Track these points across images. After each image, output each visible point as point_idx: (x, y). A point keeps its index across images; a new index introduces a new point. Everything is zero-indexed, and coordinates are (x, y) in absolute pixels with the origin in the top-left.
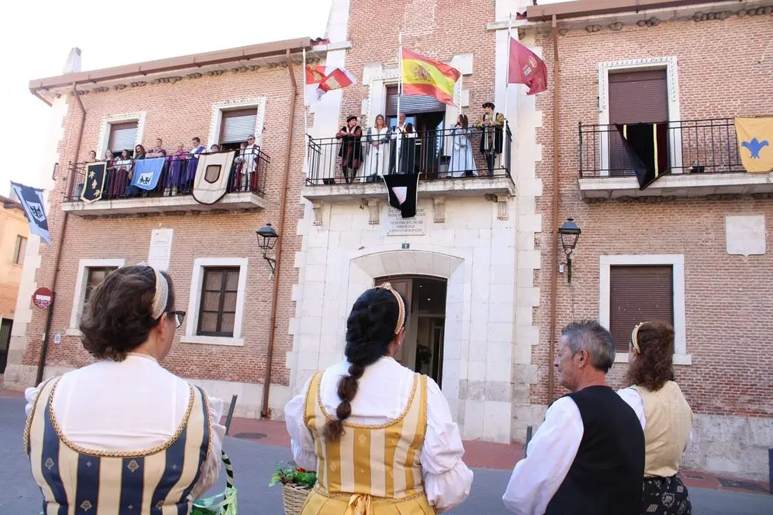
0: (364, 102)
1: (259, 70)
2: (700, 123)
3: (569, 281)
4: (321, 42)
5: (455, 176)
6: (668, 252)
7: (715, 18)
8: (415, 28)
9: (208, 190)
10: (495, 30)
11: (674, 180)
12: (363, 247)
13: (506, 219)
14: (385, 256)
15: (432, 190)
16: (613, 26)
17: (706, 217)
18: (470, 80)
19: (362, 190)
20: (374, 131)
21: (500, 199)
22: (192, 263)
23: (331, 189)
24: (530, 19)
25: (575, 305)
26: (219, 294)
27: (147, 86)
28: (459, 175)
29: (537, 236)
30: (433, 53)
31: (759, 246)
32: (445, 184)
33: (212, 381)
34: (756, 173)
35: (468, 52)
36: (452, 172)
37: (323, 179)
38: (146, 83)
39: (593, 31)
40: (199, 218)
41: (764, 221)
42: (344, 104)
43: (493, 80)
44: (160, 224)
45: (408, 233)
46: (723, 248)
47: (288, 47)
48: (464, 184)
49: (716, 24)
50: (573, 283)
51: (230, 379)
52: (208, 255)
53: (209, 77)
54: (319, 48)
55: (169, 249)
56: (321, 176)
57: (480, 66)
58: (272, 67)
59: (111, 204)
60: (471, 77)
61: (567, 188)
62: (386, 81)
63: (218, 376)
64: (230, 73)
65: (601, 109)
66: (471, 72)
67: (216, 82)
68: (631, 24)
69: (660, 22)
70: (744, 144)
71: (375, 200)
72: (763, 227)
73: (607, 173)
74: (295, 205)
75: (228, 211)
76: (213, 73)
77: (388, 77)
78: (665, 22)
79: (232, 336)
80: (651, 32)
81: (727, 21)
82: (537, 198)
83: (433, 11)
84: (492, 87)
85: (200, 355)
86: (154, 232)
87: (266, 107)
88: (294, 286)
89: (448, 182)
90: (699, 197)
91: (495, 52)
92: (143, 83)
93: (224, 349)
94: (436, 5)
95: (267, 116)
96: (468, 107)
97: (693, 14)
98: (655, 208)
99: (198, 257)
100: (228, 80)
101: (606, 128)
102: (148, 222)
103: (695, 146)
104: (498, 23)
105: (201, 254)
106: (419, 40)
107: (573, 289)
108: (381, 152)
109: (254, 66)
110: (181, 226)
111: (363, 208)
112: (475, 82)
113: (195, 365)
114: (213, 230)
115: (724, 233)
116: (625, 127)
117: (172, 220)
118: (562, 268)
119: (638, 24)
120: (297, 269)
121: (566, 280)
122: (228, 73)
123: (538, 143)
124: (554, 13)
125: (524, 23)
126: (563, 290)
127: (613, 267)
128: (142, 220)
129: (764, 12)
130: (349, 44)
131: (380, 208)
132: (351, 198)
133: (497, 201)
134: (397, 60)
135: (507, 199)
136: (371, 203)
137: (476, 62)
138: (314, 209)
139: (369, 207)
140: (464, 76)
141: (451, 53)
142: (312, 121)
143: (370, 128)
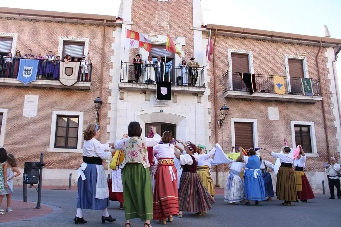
1: (85, 25)
2: (260, 76)
3: (221, 127)
4: (119, 19)
5: (185, 85)
6: (252, 118)
7: (263, 41)
8: (161, 22)
9: (67, 79)
10: (193, 30)
11: (257, 94)
12: (143, 111)
13: (201, 103)
14: (153, 115)
15: (176, 89)
16: (233, 37)
17: (262, 107)
18: (184, 47)
19: (147, 87)
21: (199, 95)
22: (51, 114)
23: (133, 85)
24: (207, 29)
25: (223, 136)
26: (66, 128)
27: (17, 21)
28: (187, 85)
29: (209, 110)
31: (277, 118)
32: (181, 88)
33: (66, 170)
34: (280, 94)
35: (183, 36)
37: (128, 80)
38: (16, 19)
39: (226, 37)
40: (54, 92)
41: (278, 110)
43: (194, 49)
44: (30, 93)
45: (162, 106)
46: (268, 117)
47: (105, 19)
48: (189, 89)
49: (262, 43)
50: (222, 128)
51: (76, 168)
52: (61, 109)
53: (56, 24)
54: (119, 22)
55: (37, 106)
57: (188, 43)
58: (91, 25)
59: (4, 80)
60: (185, 46)
61: (219, 93)
63: (69, 167)
64: (69, 24)
65: (229, 66)
66: (185, 45)
67: (60, 27)
68: (238, 37)
69: (247, 38)
70: (276, 84)
71: (150, 91)
72: (278, 111)
73: (232, 89)
74: (106, 90)
75: (71, 89)
76: (59, 22)
78: (248, 39)
79: (77, 148)
80: (244, 41)
81: (265, 43)
82: (209, 96)
83: (168, 16)
84: (193, 52)
85: (58, 157)
86: (26, 96)
87: (89, 43)
88: (108, 126)
89: (183, 87)
90: (260, 100)
91: (193, 38)
92: (15, 19)
93: (72, 154)
94: (169, 15)
95: (89, 47)
97: (257, 38)
98: (247, 102)
99: (55, 110)
100: (67, 27)
101: (231, 73)
102: (22, 92)
103: (258, 83)
104: (195, 27)
105: (56, 109)
106: (163, 27)
107: (222, 130)
109: (82, 23)
110: (43, 94)
111: (142, 94)
112: (186, 49)
113: (56, 162)
114: (63, 98)
115: (268, 112)
116: (242, 74)
117: (38, 91)
118: (219, 122)
119: (240, 38)
120: (109, 118)
121: (220, 127)
122: (67, 24)
123: (208, 75)
124: (217, 28)
125: (204, 29)
126: (219, 130)
127: (235, 123)
128: (17, 90)
129: (275, 42)
130: (132, 23)
131: (150, 94)
132: (139, 89)
133: (197, 96)
134: (154, 34)
135: (201, 95)
136: (147, 93)
137: (187, 41)
138: (121, 92)
139: (145, 94)
140: (182, 45)
141: (176, 35)
142: (113, 53)
143: (146, 61)
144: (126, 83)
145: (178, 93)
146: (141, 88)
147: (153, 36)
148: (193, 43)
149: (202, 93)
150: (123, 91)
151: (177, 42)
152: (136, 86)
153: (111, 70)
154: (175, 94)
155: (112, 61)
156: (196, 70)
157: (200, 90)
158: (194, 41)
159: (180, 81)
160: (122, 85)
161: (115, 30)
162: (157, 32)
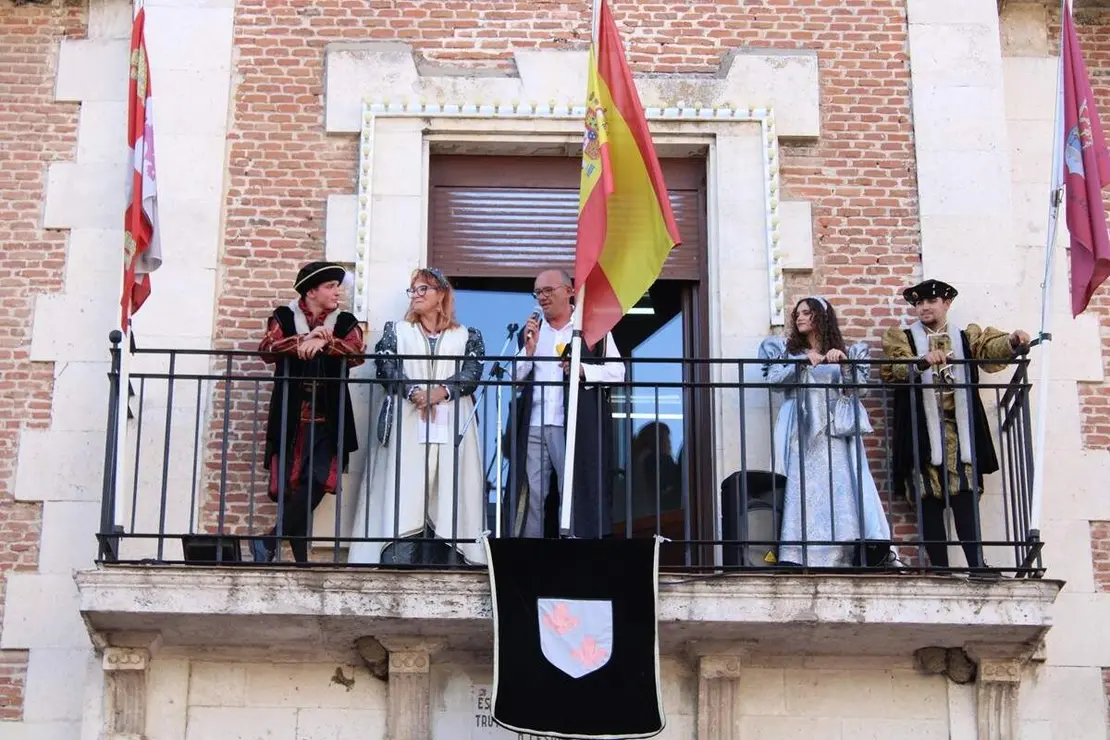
0: (338, 206)
5: (815, 559)
18: (810, 160)
19: (387, 601)
20: (411, 339)
21: (989, 672)
23: (234, 589)
28: (831, 558)
30: (639, 32)
35: (792, 46)
36: (804, 543)
37: (186, 539)
42: (237, 204)
43: (912, 175)
48: (859, 601)
56: (178, 524)
57: (846, 108)
60: (814, 151)
62: (436, 125)
66: (813, 130)
71: (425, 648)
77: (451, 109)
84: (903, 202)
89: (791, 586)
96: (806, 273)
108: (442, 432)
111: (349, 683)
112: (830, 173)
131: (435, 683)
132: (312, 630)
133: (973, 679)
134: (478, 42)
135: (1017, 672)
136: (402, 664)
137: (831, 93)
138: (112, 674)
139: (384, 678)
140: (782, 141)
141: (717, 42)
142: (58, 262)
143: (389, 326)
144: (160, 564)
145: (747, 662)
146: (322, 620)
147: (472, 64)
148: (909, 111)
149: (1027, 642)
150: (136, 662)
151: (724, 114)
152: (271, 593)
153: (27, 438)
154: (710, 668)
155: (37, 353)
156: (962, 397)
157: (990, 616)
158: (909, 92)
159: (755, 524)
160: (122, 595)
161: (77, 32)
162: (510, 25)
